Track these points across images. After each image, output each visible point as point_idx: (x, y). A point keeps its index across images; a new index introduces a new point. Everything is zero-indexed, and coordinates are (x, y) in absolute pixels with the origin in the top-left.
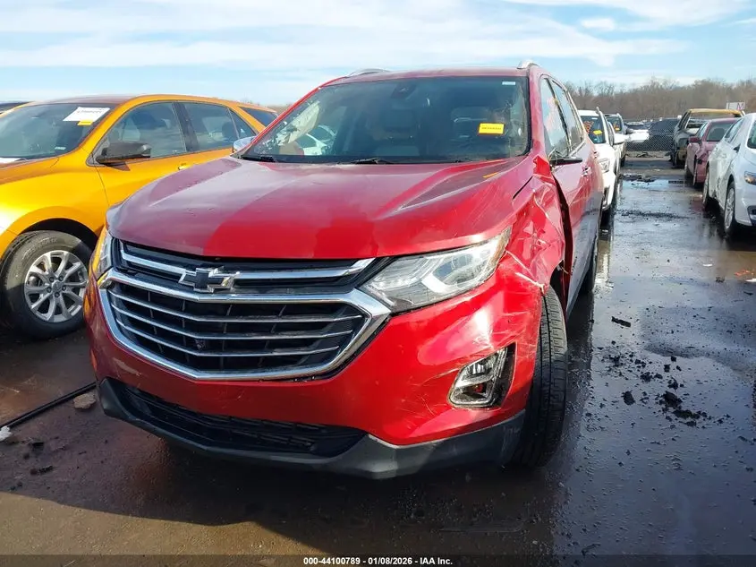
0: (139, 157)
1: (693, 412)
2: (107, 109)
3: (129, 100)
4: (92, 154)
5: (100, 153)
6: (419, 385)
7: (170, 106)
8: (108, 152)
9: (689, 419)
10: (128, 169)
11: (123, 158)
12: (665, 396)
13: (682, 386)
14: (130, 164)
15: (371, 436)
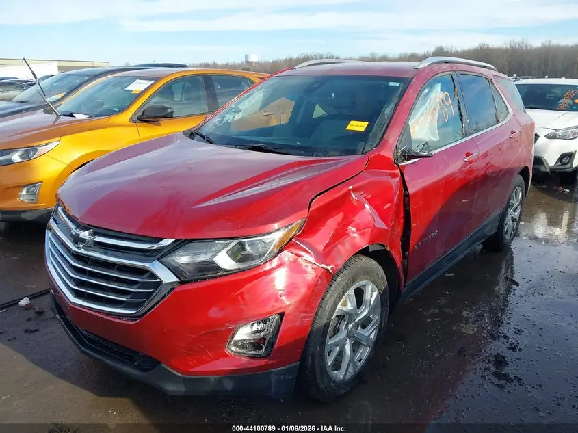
0: (165, 117)
1: (512, 376)
2: (153, 82)
3: (169, 75)
4: (135, 114)
5: (140, 113)
6: (194, 336)
7: (200, 79)
8: (146, 113)
9: (503, 382)
10: (160, 125)
11: (156, 117)
12: (496, 357)
13: (520, 350)
14: (162, 121)
15: (163, 365)
